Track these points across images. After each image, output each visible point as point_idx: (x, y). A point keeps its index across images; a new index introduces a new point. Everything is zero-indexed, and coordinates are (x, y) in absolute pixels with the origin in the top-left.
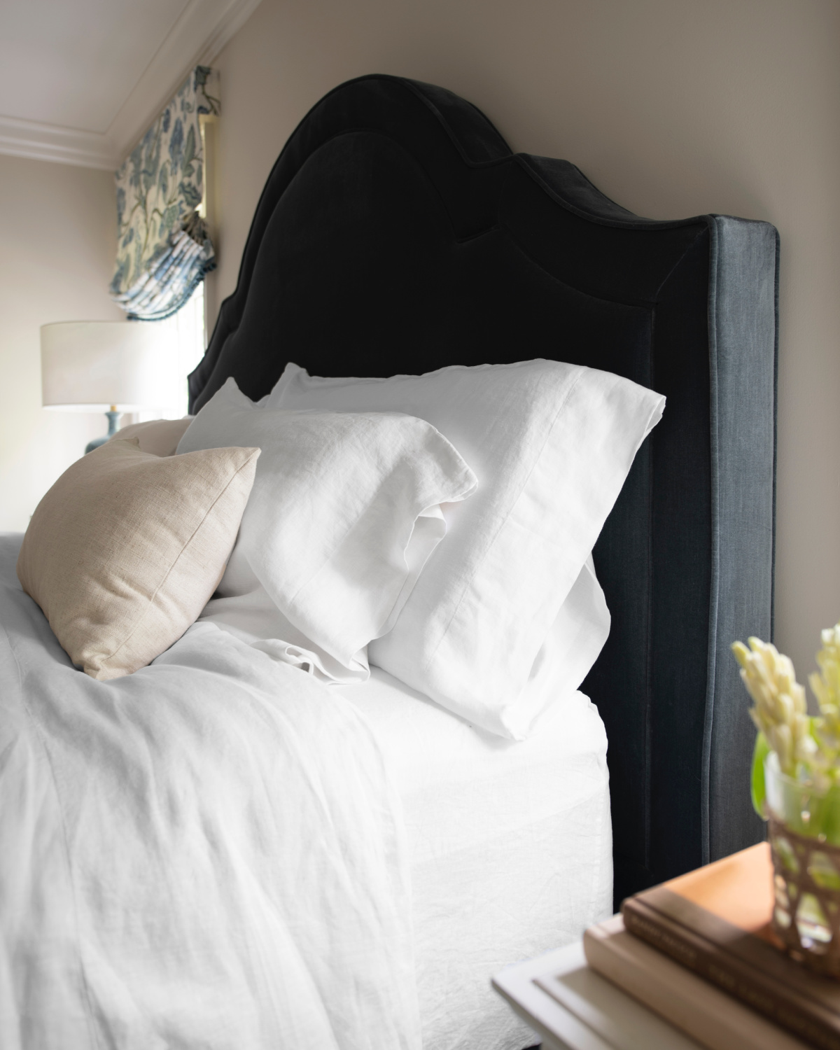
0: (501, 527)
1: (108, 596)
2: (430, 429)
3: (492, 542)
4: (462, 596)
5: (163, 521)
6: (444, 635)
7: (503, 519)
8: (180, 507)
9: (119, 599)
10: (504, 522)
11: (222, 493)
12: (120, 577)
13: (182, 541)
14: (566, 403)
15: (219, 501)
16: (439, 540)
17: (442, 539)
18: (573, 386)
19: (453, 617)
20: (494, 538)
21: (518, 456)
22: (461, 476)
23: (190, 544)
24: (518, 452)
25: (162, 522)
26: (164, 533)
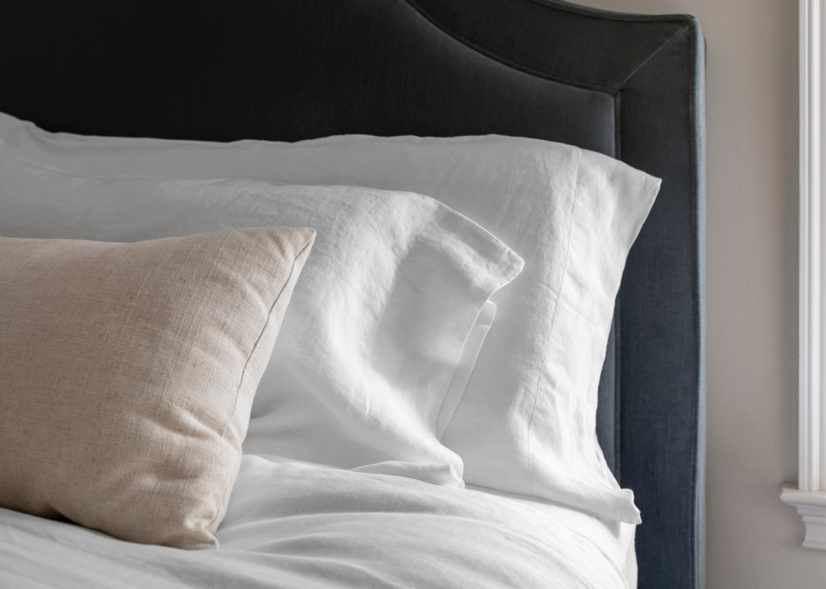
0: (556, 310)
1: (177, 438)
2: (440, 207)
3: (552, 325)
4: (538, 385)
5: (223, 327)
6: (529, 428)
7: (556, 301)
8: (242, 307)
9: (192, 441)
10: (557, 305)
11: (285, 286)
12: (188, 409)
13: (244, 352)
14: (579, 182)
15: (281, 296)
16: (488, 327)
17: (490, 327)
18: (580, 166)
19: (534, 407)
20: (553, 321)
21: (553, 235)
22: (505, 257)
23: (254, 354)
24: (552, 231)
25: (222, 329)
26: (226, 344)
